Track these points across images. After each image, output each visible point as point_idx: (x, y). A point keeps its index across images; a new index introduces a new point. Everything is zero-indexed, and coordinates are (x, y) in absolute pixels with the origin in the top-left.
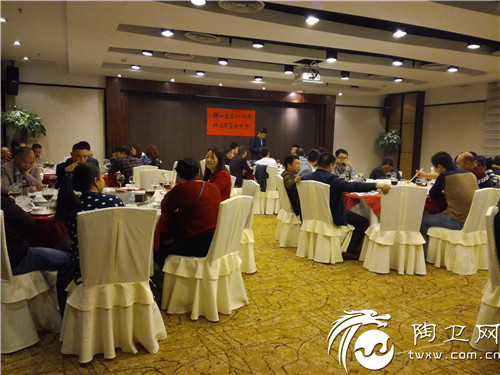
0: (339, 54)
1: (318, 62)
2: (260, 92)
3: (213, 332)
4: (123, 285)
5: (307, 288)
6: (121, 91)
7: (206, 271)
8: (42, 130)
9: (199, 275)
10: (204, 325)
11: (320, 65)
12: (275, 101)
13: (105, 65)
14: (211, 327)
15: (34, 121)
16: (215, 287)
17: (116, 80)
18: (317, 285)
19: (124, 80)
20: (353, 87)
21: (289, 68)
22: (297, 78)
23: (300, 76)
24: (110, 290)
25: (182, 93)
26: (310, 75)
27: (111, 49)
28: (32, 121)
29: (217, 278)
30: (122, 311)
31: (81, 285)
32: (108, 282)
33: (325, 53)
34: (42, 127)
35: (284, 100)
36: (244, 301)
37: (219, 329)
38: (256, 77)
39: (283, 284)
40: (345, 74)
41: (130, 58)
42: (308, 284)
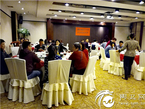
0: (119, 10)
1: (112, 12)
2: (92, 22)
3: (87, 99)
4: (61, 83)
5: (113, 85)
6: (51, 23)
7: (84, 79)
8: (29, 34)
9: (81, 80)
10: (83, 96)
11: (113, 14)
12: (96, 25)
13: (47, 15)
14: (86, 97)
15: (27, 32)
16: (86, 84)
17: (50, 19)
18: (116, 84)
19: (52, 19)
20: (121, 20)
21: (102, 14)
22: (105, 17)
23: (106, 17)
24: (57, 85)
25: (69, 23)
26: (110, 16)
27: (50, 10)
28: (26, 31)
29: (87, 82)
30: (60, 92)
31: (48, 83)
32: (56, 83)
33: (115, 9)
34: (29, 33)
35: (99, 24)
36: (95, 89)
37: (88, 98)
38: (91, 18)
39: (105, 83)
40: (120, 16)
41: (55, 12)
42: (113, 83)
